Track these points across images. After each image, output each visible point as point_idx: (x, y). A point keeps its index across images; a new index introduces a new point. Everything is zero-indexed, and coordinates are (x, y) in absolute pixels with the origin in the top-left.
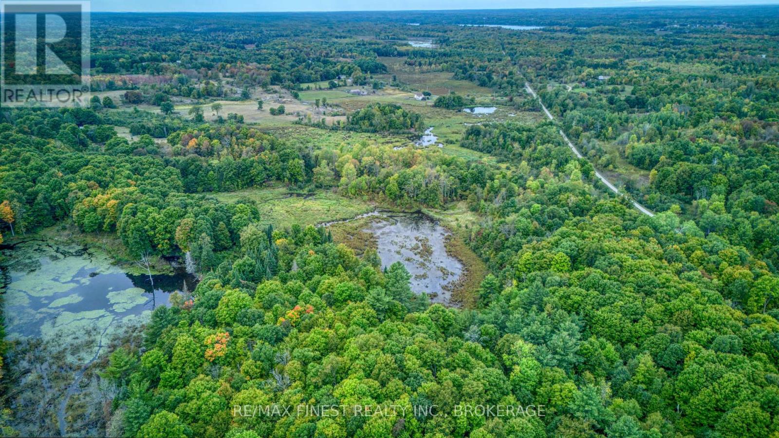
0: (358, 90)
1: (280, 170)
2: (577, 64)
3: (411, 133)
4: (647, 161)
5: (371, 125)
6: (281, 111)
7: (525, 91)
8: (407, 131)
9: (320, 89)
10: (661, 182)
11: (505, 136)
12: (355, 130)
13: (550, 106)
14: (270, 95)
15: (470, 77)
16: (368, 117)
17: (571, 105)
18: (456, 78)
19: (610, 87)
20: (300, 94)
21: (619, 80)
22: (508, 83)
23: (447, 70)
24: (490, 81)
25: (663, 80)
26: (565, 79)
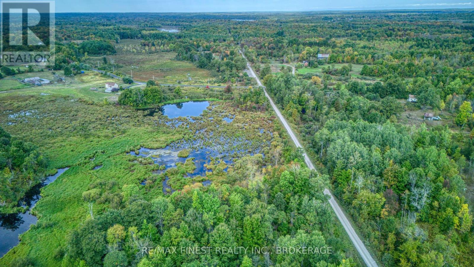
0: (36, 78)
7: (246, 75)
13: (280, 101)
15: (190, 58)
18: (178, 59)
19: (339, 67)
22: (227, 64)
23: (173, 51)
24: (210, 63)
26: (285, 58)
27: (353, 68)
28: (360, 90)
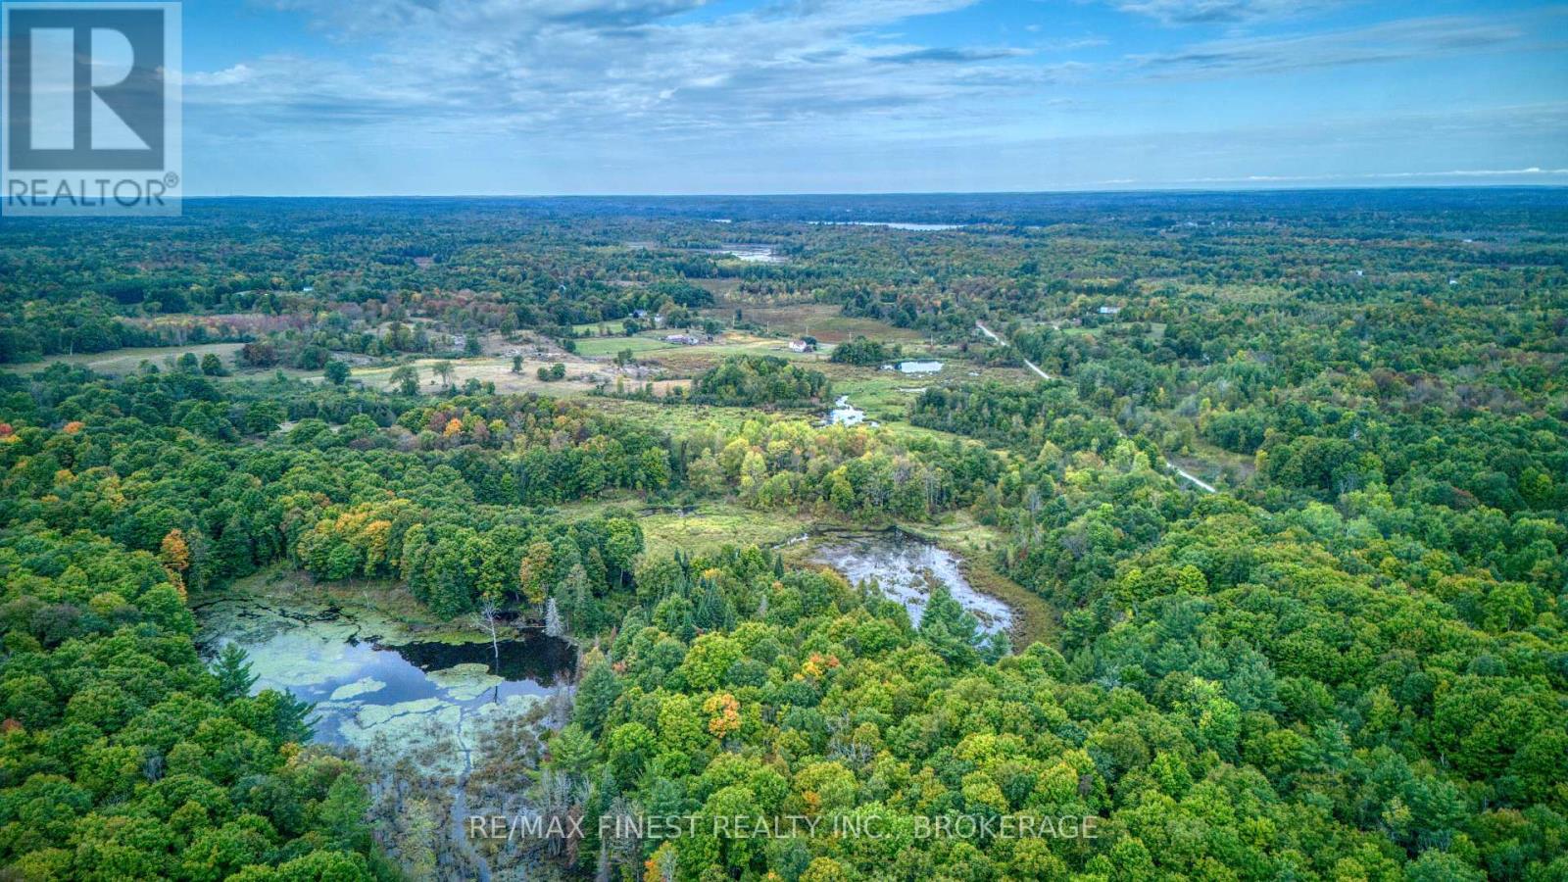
0: (681, 336)
1: (626, 468)
2: (1053, 288)
3: (814, 406)
4: (1243, 439)
5: (741, 392)
6: (558, 374)
7: (980, 334)
8: (806, 401)
9: (610, 334)
10: (1277, 469)
11: (991, 405)
12: (712, 403)
13: (1036, 358)
14: (520, 347)
15: (873, 312)
16: (733, 379)
17: (1076, 355)
18: (846, 312)
19: (1128, 326)
20: (578, 343)
21: (1138, 314)
22: (950, 320)
23: (825, 301)
24: (913, 319)
25: (1212, 313)
26: (1042, 313)
27: (1153, 328)
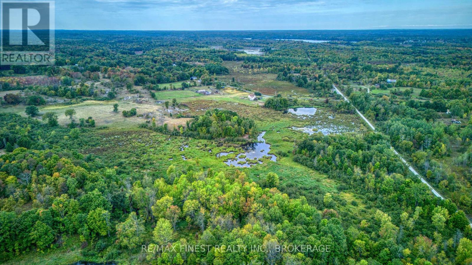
0: (204, 90)
3: (245, 141)
5: (208, 132)
6: (133, 113)
7: (334, 93)
8: (241, 138)
9: (175, 89)
12: (193, 137)
13: (362, 109)
14: (133, 95)
15: (289, 79)
16: (206, 124)
18: (278, 78)
19: (403, 90)
20: (157, 94)
21: (405, 83)
22: (321, 85)
23: (272, 72)
24: (306, 83)
26: (361, 81)
27: (414, 91)
28: (416, 105)
